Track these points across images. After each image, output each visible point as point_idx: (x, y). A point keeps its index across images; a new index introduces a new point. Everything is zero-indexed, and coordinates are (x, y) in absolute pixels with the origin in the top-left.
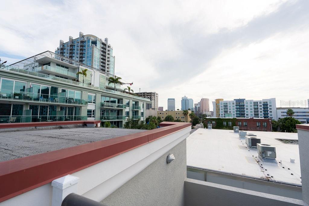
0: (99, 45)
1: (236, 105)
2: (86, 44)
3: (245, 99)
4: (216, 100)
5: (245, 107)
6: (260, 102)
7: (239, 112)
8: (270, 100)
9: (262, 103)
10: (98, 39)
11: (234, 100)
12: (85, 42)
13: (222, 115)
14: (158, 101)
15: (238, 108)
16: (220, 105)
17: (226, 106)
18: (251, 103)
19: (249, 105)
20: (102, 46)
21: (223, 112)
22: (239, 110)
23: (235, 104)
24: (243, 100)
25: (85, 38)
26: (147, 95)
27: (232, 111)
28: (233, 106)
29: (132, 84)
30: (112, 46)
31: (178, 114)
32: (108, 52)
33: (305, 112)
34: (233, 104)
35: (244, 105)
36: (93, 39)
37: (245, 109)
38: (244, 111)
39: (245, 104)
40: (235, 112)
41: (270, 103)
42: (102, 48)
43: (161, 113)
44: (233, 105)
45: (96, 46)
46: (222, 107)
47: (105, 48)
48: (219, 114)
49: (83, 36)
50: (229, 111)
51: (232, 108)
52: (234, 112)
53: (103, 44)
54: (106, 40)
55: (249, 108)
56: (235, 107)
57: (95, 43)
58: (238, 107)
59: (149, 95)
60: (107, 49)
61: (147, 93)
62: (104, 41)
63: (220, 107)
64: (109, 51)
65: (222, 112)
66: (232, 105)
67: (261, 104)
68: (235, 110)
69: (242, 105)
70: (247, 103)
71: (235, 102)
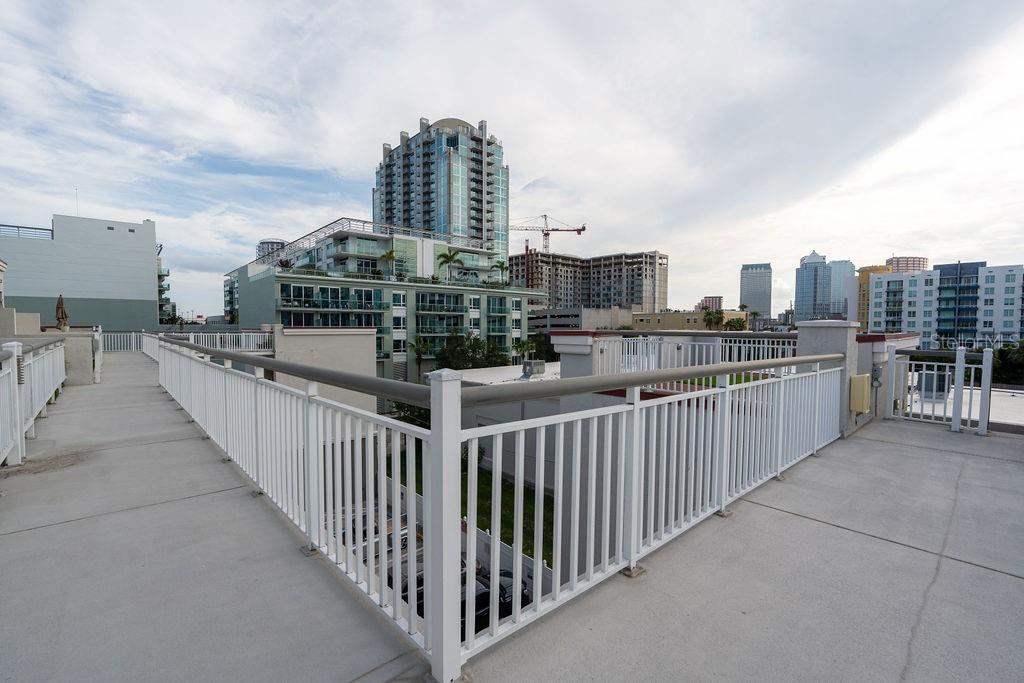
0: (465, 145)
1: (940, 289)
2: (434, 148)
3: (983, 264)
4: (862, 270)
5: (981, 293)
7: (949, 315)
10: (460, 129)
11: (936, 267)
12: (433, 142)
13: (877, 324)
14: (666, 281)
15: (948, 300)
16: (873, 290)
17: (894, 293)
18: (1010, 278)
19: (1000, 285)
20: (473, 144)
21: (884, 315)
22: (952, 305)
23: (936, 283)
24: (973, 269)
25: (432, 131)
26: (627, 263)
27: (919, 309)
28: (928, 293)
29: (584, 229)
30: (499, 138)
31: (692, 321)
32: (489, 159)
34: (929, 282)
35: (976, 288)
36: (449, 131)
37: (980, 304)
38: (975, 310)
39: (981, 282)
40: (935, 315)
42: (474, 150)
44: (929, 288)
45: (457, 149)
46: (878, 295)
47: (481, 150)
48: (868, 323)
49: (429, 127)
50: (905, 307)
51: (921, 298)
52: (927, 314)
53: (474, 139)
54: (482, 126)
55: (999, 297)
56: (936, 294)
57: (453, 142)
58: (950, 294)
59: (635, 263)
60: (486, 149)
61: (627, 257)
62: (477, 134)
63: (872, 296)
64: (489, 155)
65: (878, 314)
66: (921, 288)
68: (936, 305)
69: (969, 288)
70: (991, 279)
71: (936, 277)
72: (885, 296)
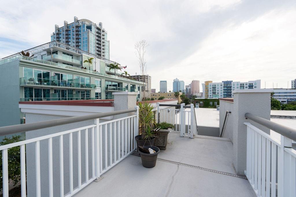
0: (94, 30)
2: (81, 29)
3: (232, 81)
4: (206, 82)
5: (232, 88)
6: (246, 84)
7: (226, 94)
8: (255, 82)
9: (248, 85)
10: (92, 24)
11: (223, 82)
12: (80, 27)
13: (210, 96)
14: (151, 84)
15: (225, 90)
16: (209, 87)
17: (214, 88)
18: (238, 85)
19: (236, 86)
20: (97, 31)
22: (226, 91)
23: (223, 86)
24: (230, 82)
25: (80, 22)
27: (220, 92)
28: (221, 88)
29: (126, 67)
30: (106, 30)
31: (169, 95)
32: (103, 37)
33: (286, 93)
34: (221, 85)
35: (231, 87)
36: (87, 24)
37: (232, 90)
38: (231, 92)
40: (223, 93)
41: (255, 84)
42: (97, 33)
43: (154, 95)
45: (91, 31)
46: (210, 88)
47: (100, 32)
48: (208, 96)
49: (78, 21)
50: (217, 92)
51: (220, 89)
52: (221, 93)
53: (98, 28)
54: (100, 24)
56: (223, 88)
57: (89, 28)
58: (226, 88)
59: (142, 78)
60: (102, 33)
61: (140, 76)
62: (98, 26)
63: (209, 89)
64: (103, 35)
65: (211, 93)
66: (220, 87)
67: (246, 86)
68: (223, 91)
69: (229, 87)
70: (234, 85)
71: (223, 84)
72: (212, 88)
